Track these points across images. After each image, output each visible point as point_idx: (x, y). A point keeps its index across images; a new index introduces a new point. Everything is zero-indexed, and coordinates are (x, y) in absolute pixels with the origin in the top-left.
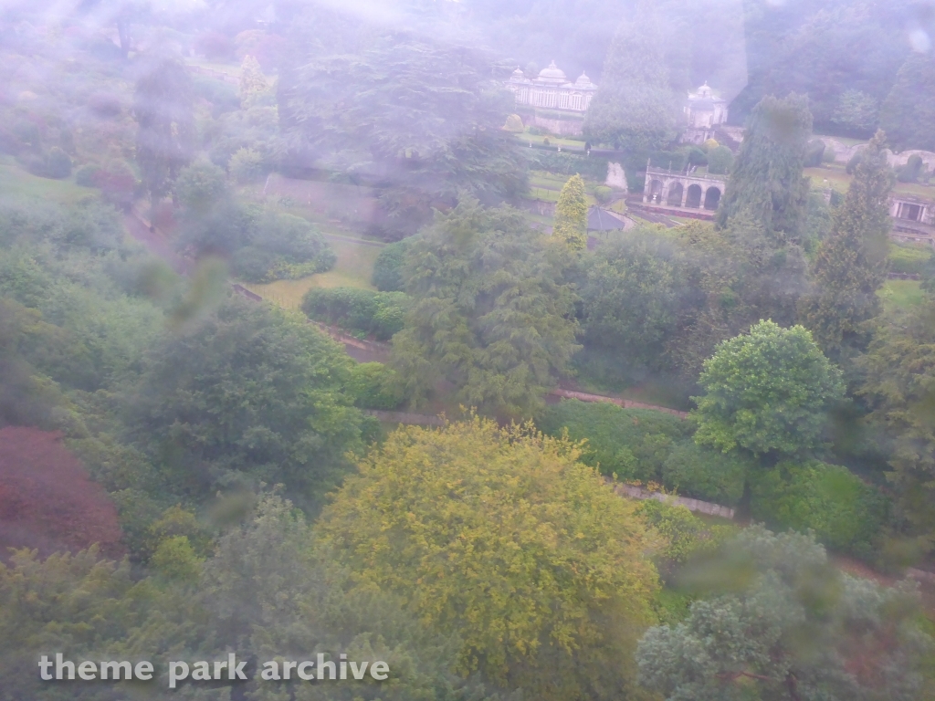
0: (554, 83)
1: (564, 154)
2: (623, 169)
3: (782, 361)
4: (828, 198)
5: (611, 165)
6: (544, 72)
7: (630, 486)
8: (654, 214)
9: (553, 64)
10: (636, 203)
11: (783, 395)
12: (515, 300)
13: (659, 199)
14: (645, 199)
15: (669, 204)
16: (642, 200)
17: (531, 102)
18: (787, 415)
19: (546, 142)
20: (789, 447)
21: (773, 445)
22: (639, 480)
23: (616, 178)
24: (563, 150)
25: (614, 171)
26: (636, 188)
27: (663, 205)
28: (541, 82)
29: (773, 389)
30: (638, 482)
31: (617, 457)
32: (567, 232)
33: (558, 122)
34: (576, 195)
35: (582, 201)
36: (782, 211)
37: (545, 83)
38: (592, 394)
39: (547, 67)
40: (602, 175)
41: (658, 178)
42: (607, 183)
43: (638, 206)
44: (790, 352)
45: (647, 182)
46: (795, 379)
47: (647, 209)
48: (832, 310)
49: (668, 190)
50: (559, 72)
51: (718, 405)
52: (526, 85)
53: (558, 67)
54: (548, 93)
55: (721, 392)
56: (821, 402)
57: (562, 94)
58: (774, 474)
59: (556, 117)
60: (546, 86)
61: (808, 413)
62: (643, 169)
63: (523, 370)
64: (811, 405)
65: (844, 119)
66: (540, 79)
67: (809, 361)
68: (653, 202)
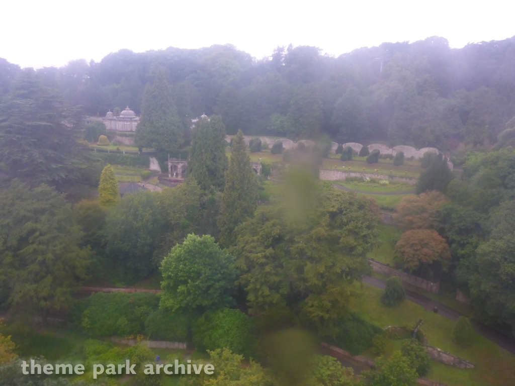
0: (128, 118)
1: (127, 155)
2: (157, 160)
3: (197, 256)
4: (260, 167)
5: (151, 159)
6: (123, 112)
7: (128, 339)
8: (173, 183)
9: (128, 108)
10: (165, 178)
11: (199, 274)
12: (38, 239)
13: (177, 174)
14: (170, 176)
15: (182, 177)
16: (168, 176)
17: (117, 129)
18: (201, 285)
19: (118, 149)
20: (205, 303)
21: (197, 303)
22: (132, 335)
23: (155, 166)
24: (126, 153)
25: (153, 162)
26: (164, 169)
27: (179, 178)
28: (121, 118)
29: (193, 272)
30: (132, 337)
31: (118, 323)
32: (105, 197)
33: (127, 138)
34: (109, 176)
35: (113, 179)
36: (215, 175)
37: (123, 118)
38: (118, 288)
39: (125, 110)
40: (147, 164)
41: (175, 164)
42: (150, 169)
43: (166, 180)
44: (200, 250)
45: (169, 167)
46: (204, 264)
47: (170, 181)
48: (231, 225)
49: (181, 170)
50: (131, 112)
51: (169, 284)
52: (114, 120)
53: (130, 110)
54: (126, 123)
55: (169, 277)
56: (219, 275)
57: (133, 123)
58: (202, 319)
59: (125, 136)
60: (123, 120)
61: (213, 282)
62: (167, 160)
63: (49, 279)
64: (214, 278)
65: (273, 128)
66: (121, 116)
67: (210, 253)
68: (174, 177)
